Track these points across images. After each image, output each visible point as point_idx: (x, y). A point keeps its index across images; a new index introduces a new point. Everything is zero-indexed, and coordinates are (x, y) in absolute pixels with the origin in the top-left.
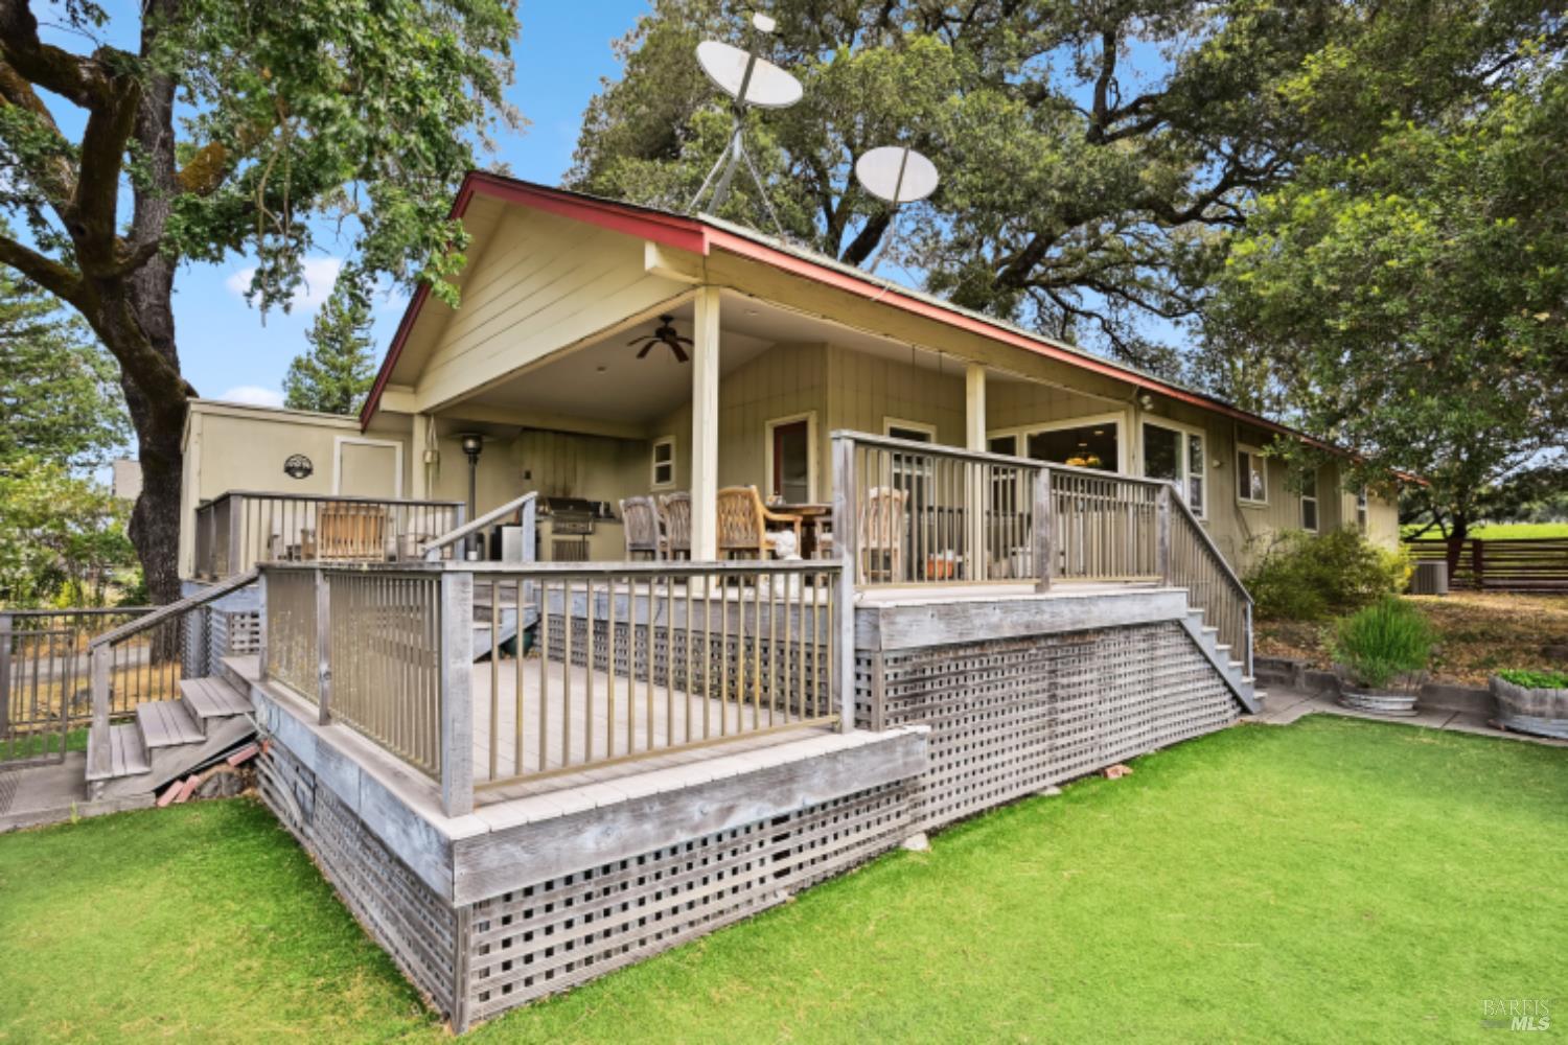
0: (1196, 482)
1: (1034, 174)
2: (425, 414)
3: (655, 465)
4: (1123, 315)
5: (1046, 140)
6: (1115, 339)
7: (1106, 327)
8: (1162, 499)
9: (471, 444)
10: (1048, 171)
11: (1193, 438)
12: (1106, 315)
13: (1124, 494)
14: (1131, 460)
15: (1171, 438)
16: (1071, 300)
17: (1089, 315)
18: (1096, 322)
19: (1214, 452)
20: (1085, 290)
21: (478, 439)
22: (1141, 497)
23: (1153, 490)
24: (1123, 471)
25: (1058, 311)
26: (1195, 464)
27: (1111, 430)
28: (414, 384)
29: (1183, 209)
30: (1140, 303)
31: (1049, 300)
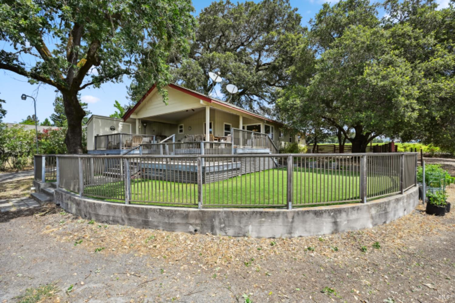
0: (272, 134)
1: (247, 80)
2: (139, 119)
3: (179, 129)
4: (261, 101)
5: (249, 73)
6: (260, 106)
7: (258, 103)
8: (267, 137)
9: (145, 125)
10: (250, 79)
11: (272, 128)
12: (258, 101)
13: (262, 136)
14: (263, 131)
15: (269, 127)
16: (252, 97)
17: (255, 101)
18: (256, 102)
19: (275, 129)
20: (254, 96)
21: (146, 124)
22: (264, 137)
23: (266, 135)
24: (261, 133)
25: (249, 99)
26: (272, 132)
27: (260, 125)
28: (137, 114)
29: (272, 83)
30: (264, 99)
31: (247, 97)
